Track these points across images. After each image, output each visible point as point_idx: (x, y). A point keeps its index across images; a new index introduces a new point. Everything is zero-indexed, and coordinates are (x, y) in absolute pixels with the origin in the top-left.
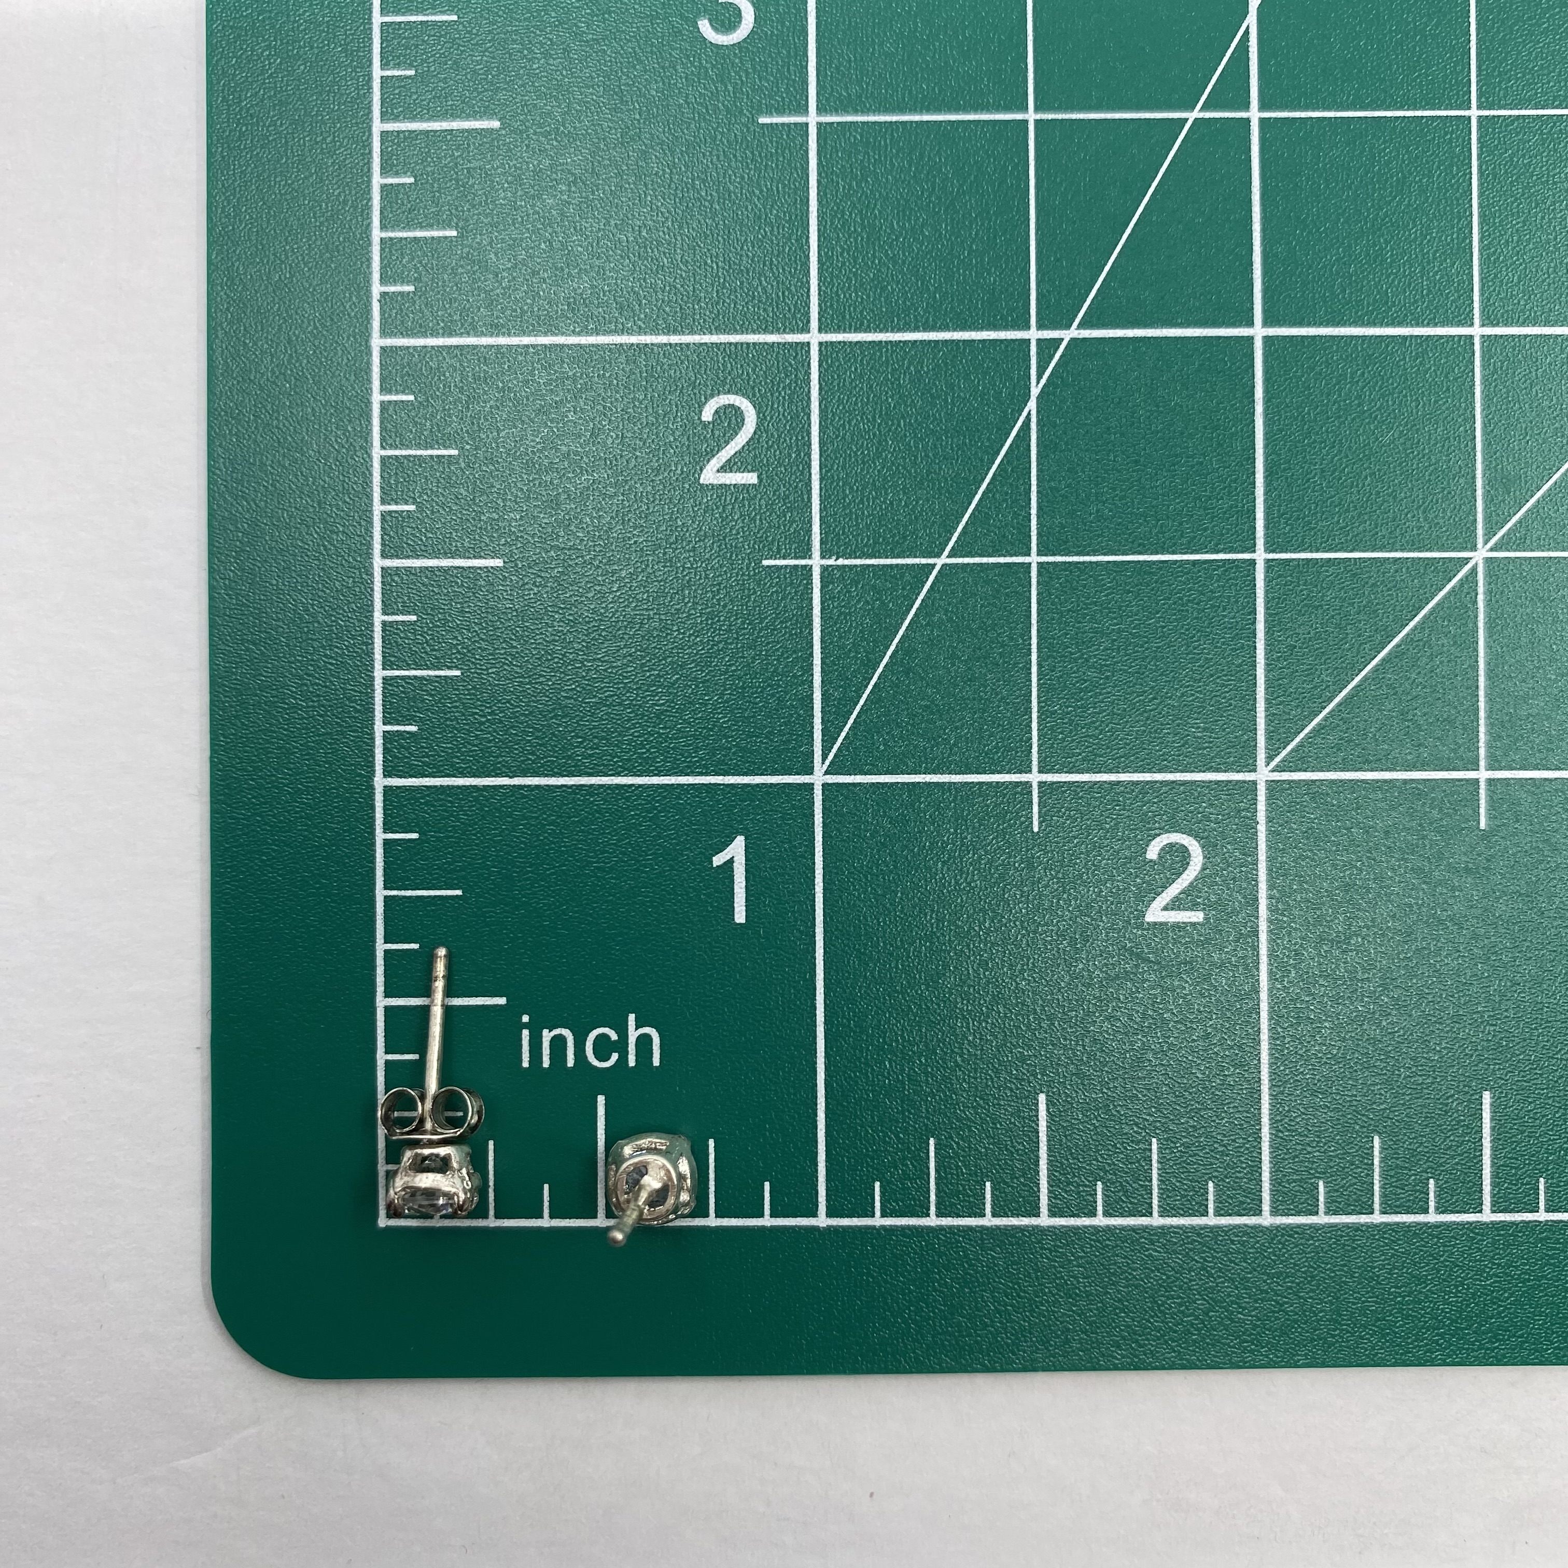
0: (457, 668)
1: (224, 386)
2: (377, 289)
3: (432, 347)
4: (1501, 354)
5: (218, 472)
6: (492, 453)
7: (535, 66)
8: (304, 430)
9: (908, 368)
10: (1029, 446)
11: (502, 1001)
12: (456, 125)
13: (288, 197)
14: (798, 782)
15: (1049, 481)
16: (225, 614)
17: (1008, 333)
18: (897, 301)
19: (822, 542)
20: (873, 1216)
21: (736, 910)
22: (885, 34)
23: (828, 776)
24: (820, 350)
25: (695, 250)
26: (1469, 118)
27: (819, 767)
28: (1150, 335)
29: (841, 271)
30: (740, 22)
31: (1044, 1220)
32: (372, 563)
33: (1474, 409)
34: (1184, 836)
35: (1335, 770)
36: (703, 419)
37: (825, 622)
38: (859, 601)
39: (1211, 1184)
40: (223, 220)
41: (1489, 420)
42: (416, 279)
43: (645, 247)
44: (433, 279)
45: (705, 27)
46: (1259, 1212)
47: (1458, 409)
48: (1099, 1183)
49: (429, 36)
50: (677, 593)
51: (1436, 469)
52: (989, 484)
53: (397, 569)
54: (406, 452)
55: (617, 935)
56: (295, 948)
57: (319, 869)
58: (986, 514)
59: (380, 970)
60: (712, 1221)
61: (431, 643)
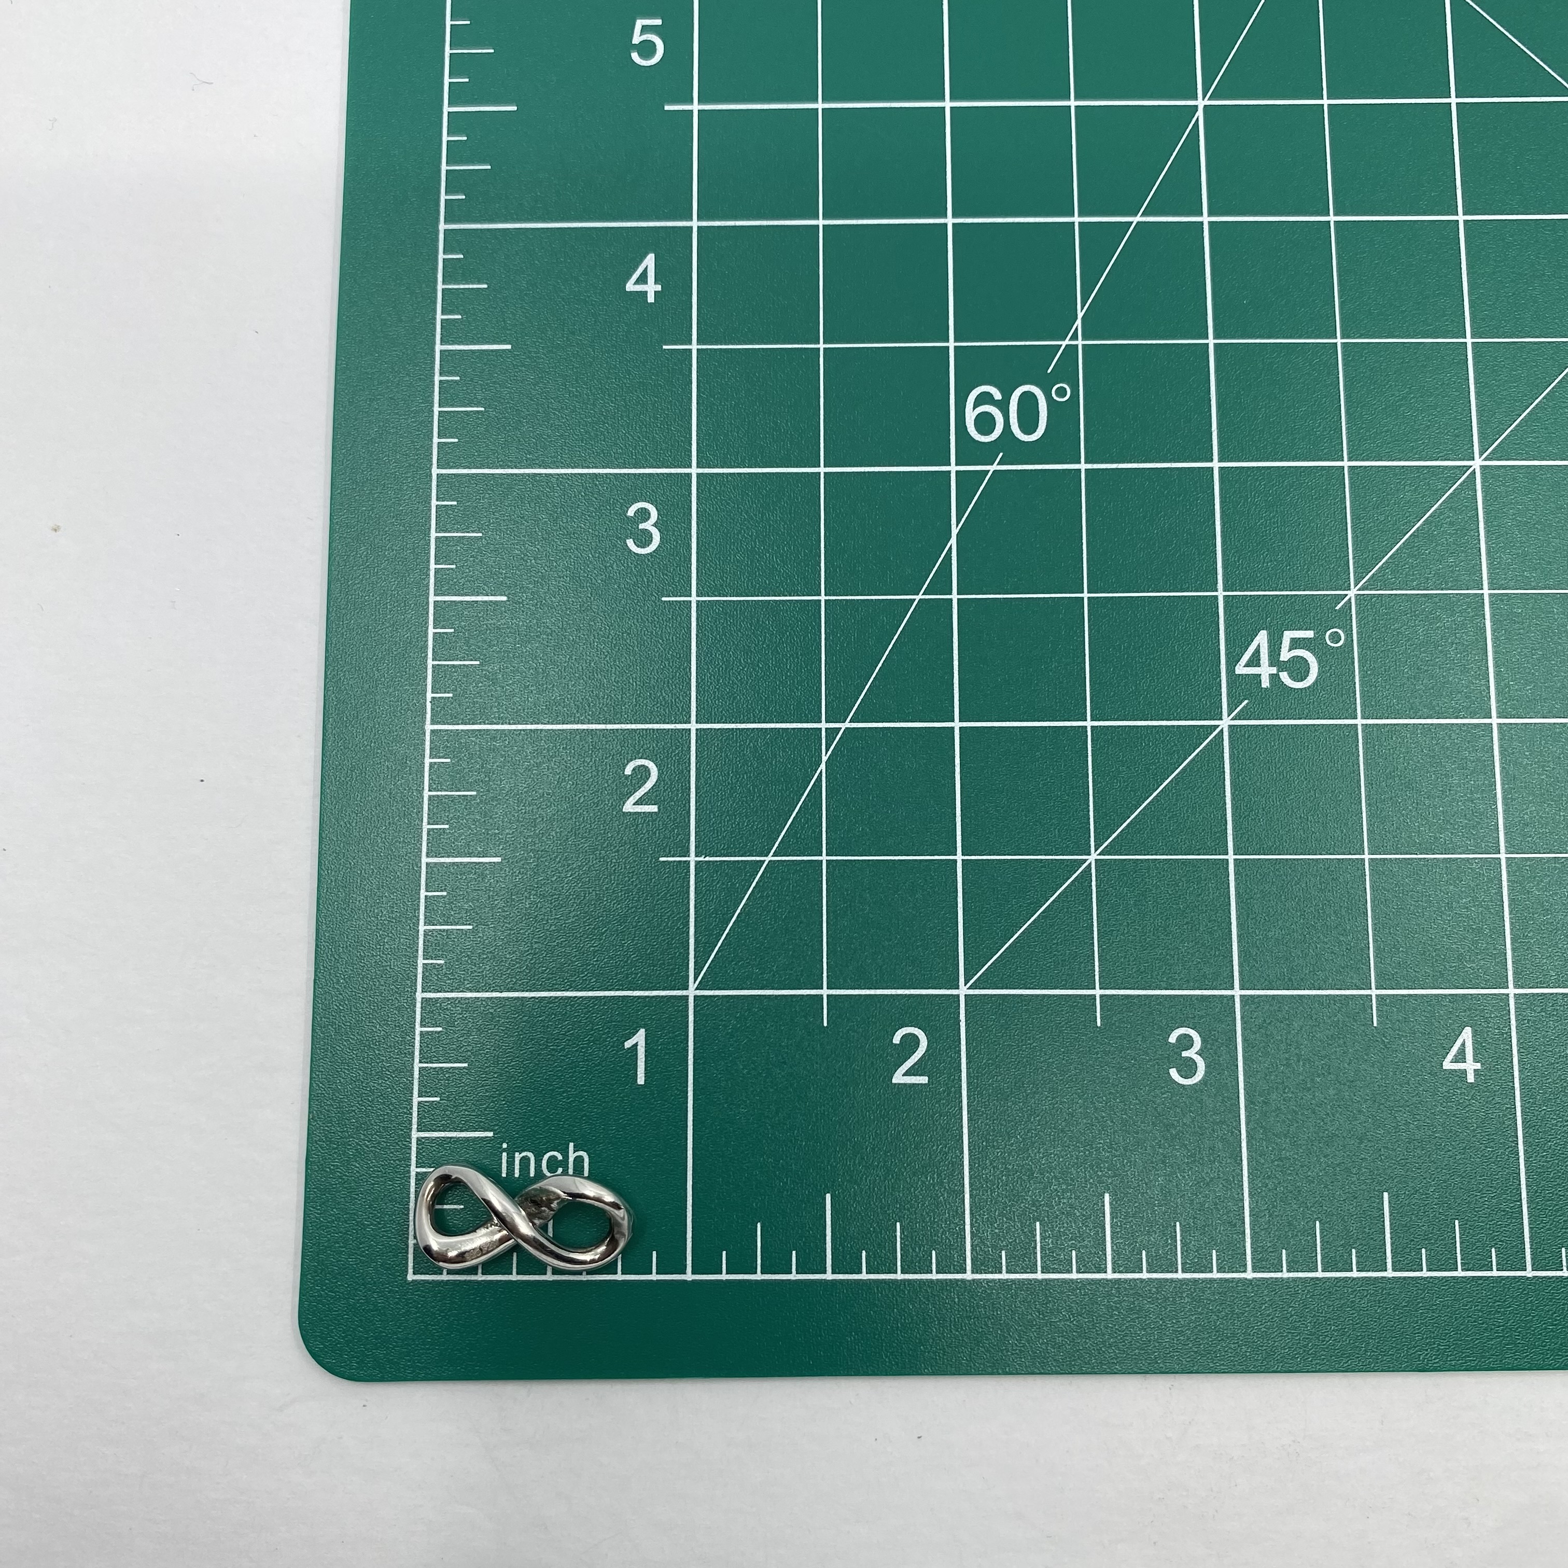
0: (469, 924)
2: (429, 695)
3: (462, 730)
4: (1106, 737)
7: (528, 563)
8: (382, 778)
9: (749, 744)
10: (821, 790)
11: (491, 1134)
12: (479, 598)
13: (376, 638)
14: (680, 994)
15: (833, 812)
17: (808, 724)
18: (743, 705)
19: (696, 847)
20: (722, 1273)
21: (639, 1076)
22: (737, 549)
23: (698, 991)
24: (696, 733)
25: (623, 675)
26: (1083, 598)
27: (692, 986)
28: (892, 726)
29: (709, 688)
30: (652, 541)
31: (829, 1276)
32: (421, 861)
33: (1088, 770)
34: (916, 1029)
35: (1007, 988)
36: (626, 773)
37: (697, 897)
38: (718, 882)
41: (1097, 777)
42: (453, 690)
43: (592, 672)
44: (463, 690)
45: (630, 543)
46: (965, 1272)
47: (1078, 770)
48: (864, 1252)
49: (464, 545)
50: (607, 877)
51: (1066, 807)
52: (797, 813)
53: (436, 864)
54: (444, 793)
55: (564, 1092)
56: (362, 1100)
57: (379, 1050)
58: (796, 830)
59: (415, 1114)
60: (619, 1277)
61: (455, 909)
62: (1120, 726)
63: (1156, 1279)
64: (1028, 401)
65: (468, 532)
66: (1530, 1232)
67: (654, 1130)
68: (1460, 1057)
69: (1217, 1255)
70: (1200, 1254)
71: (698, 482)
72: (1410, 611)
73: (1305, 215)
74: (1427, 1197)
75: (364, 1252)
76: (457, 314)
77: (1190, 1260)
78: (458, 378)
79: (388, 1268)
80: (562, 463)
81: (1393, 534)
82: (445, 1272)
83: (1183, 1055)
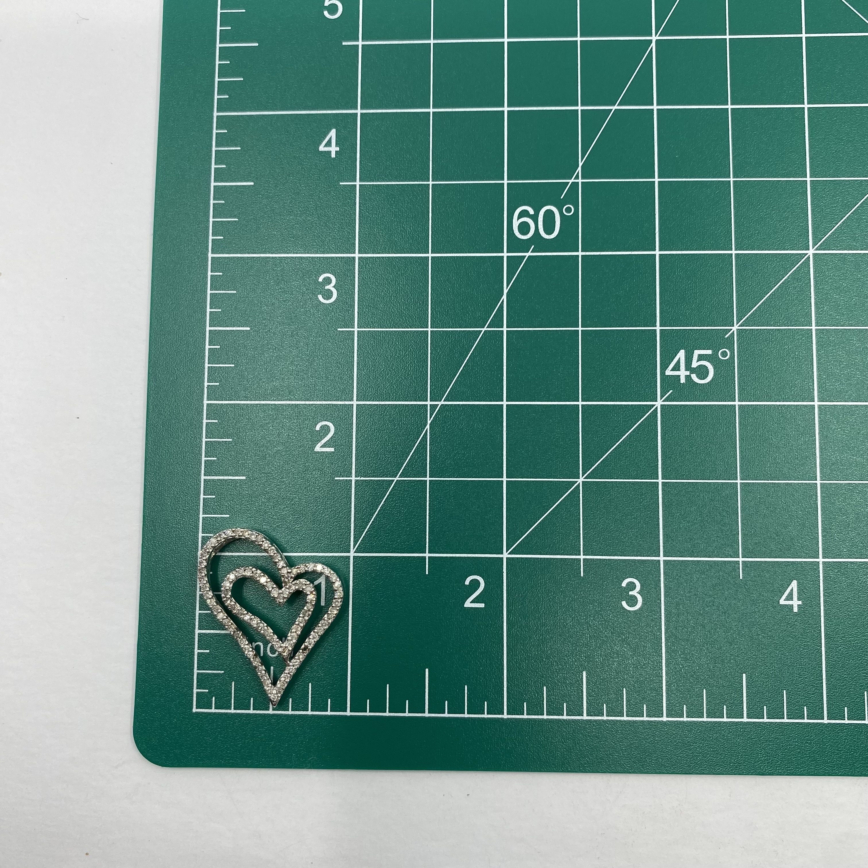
0: (227, 514)
1: (152, 416)
2: (206, 384)
3: (225, 404)
4: (589, 411)
5: (149, 445)
6: (243, 441)
7: (263, 309)
8: (179, 431)
9: (387, 413)
10: (427, 441)
12: (234, 329)
14: (345, 555)
15: (434, 453)
16: (149, 494)
17: (420, 402)
18: (383, 391)
19: (356, 472)
20: (367, 712)
21: (322, 601)
22: (381, 301)
23: (355, 554)
24: (357, 407)
25: (315, 372)
26: (578, 331)
27: (352, 550)
28: (468, 404)
29: (363, 381)
30: (332, 296)
31: (427, 715)
32: (201, 478)
33: (579, 430)
34: (478, 577)
35: (530, 554)
36: (316, 429)
37: (356, 499)
38: (368, 492)
39: (486, 703)
40: (154, 359)
41: (585, 434)
42: (220, 381)
43: (298, 371)
44: (225, 381)
45: (320, 297)
46: (503, 714)
48: (446, 701)
50: (305, 489)
51: (566, 451)
52: (413, 454)
53: (209, 480)
54: (214, 440)
55: (280, 609)
57: (178, 584)
58: (412, 463)
59: (197, 620)
60: (309, 713)
61: (220, 505)
62: (598, 405)
63: (612, 720)
64: (549, 215)
65: (228, 290)
66: (827, 698)
68: (790, 597)
69: (646, 707)
70: (636, 707)
71: (359, 263)
72: (768, 339)
73: (714, 105)
74: (768, 677)
75: (169, 695)
76: (223, 165)
77: (631, 710)
78: (224, 202)
79: (182, 705)
80: (282, 250)
81: (760, 293)
82: (213, 708)
83: (630, 594)
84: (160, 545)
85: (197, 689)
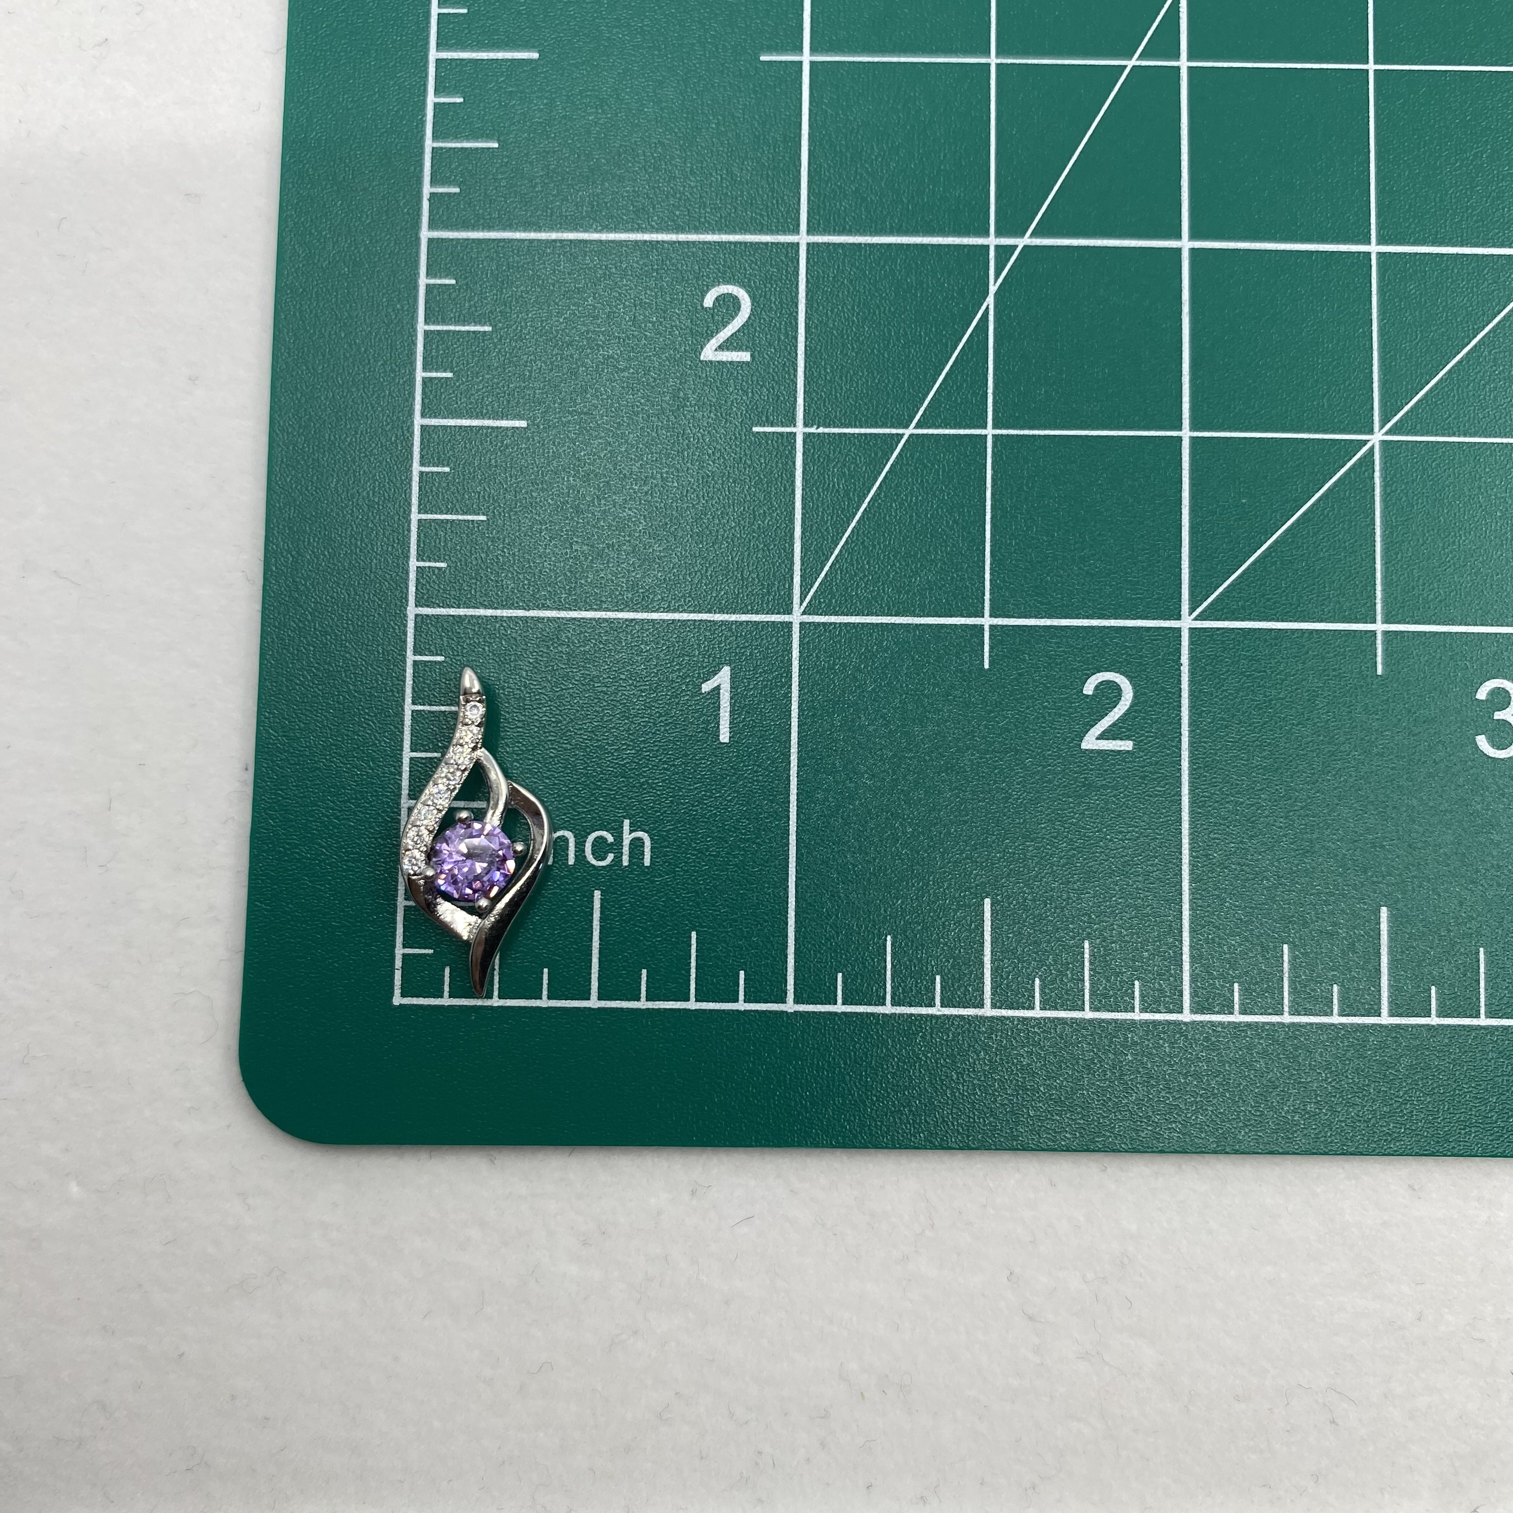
0: (484, 514)
2: (427, 189)
3: (473, 240)
4: (1395, 267)
5: (281, 341)
6: (521, 331)
8: (359, 306)
9: (883, 267)
10: (987, 335)
12: (500, 55)
13: (354, 111)
14: (779, 620)
15: (1003, 368)
16: (282, 462)
17: (971, 239)
18: (875, 210)
19: (805, 413)
20: (835, 1003)
21: (721, 732)
23: (805, 616)
24: (808, 250)
25: (702, 163)
26: (1368, 70)
27: (797, 609)
28: (1092, 245)
29: (827, 185)
31: (988, 1011)
32: (413, 422)
33: (1371, 314)
34: (1117, 675)
35: (1250, 620)
36: (706, 307)
37: (806, 481)
38: (836, 465)
41: (1385, 324)
42: (462, 182)
43: (660, 160)
44: (476, 182)
46: (1182, 1012)
47: (1358, 314)
48: (1037, 981)
50: (678, 454)
51: (1339, 363)
52: (952, 367)
53: (434, 426)
54: (445, 328)
55: (616, 750)
56: (330, 755)
57: (355, 686)
58: (949, 392)
59: (406, 775)
60: (692, 1005)
61: (462, 492)
62: (1416, 254)
63: (1451, 1026)
67: (742, 805)
75: (331, 963)
77: (1498, 1000)
79: (366, 987)
82: (446, 994)
83: (1495, 718)
84: (309, 590)
85: (404, 946)
